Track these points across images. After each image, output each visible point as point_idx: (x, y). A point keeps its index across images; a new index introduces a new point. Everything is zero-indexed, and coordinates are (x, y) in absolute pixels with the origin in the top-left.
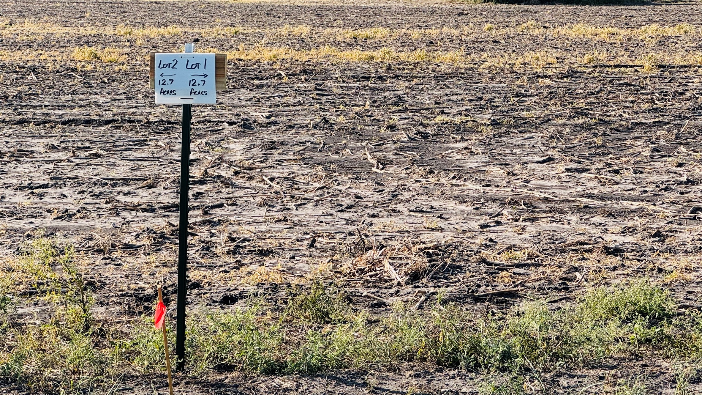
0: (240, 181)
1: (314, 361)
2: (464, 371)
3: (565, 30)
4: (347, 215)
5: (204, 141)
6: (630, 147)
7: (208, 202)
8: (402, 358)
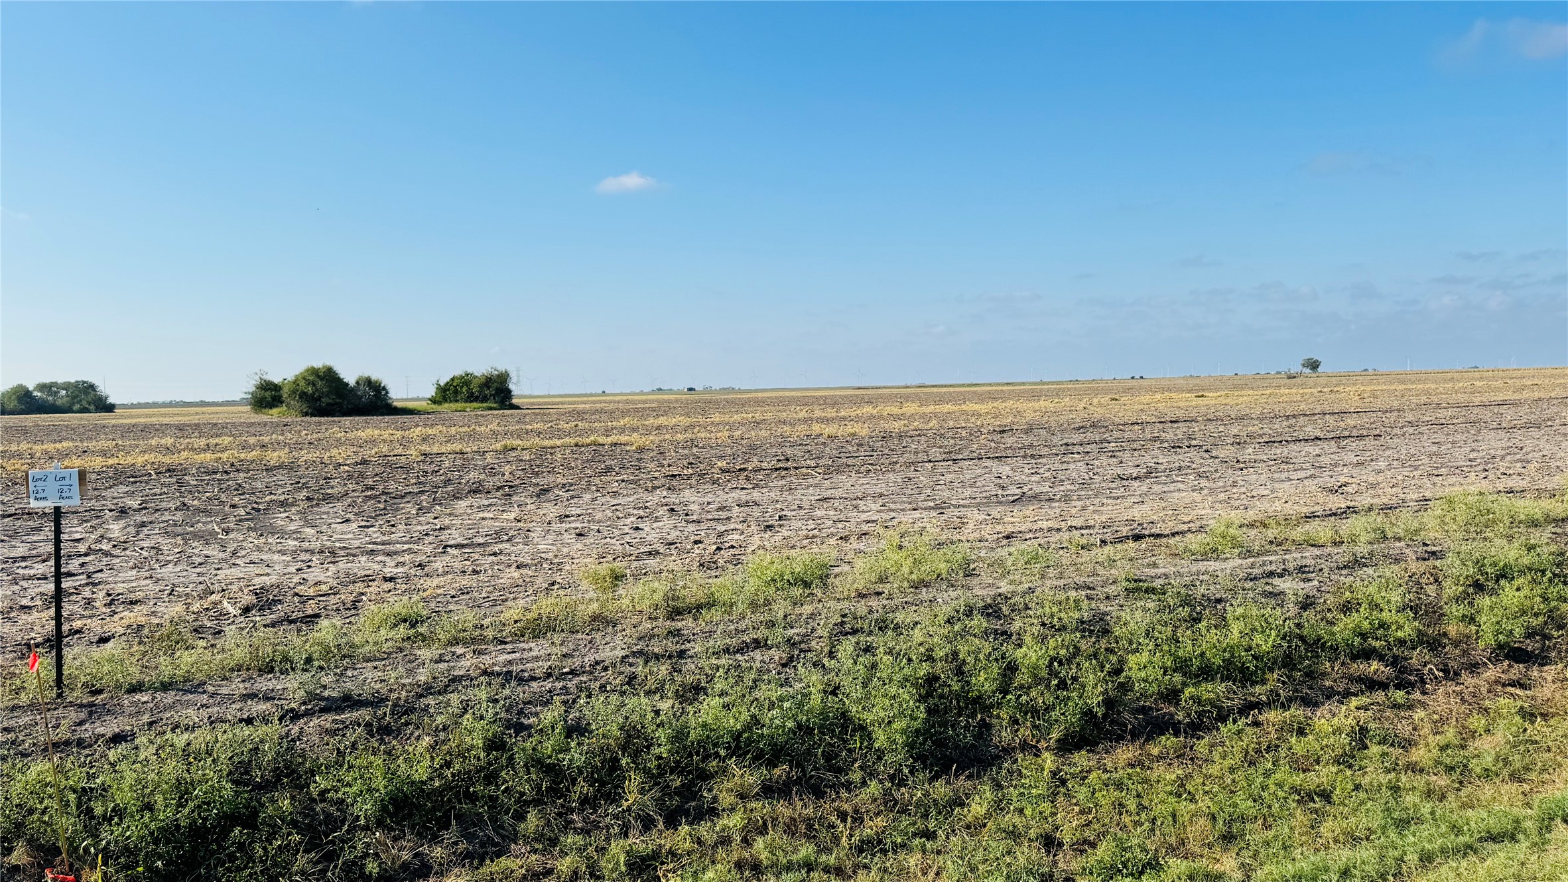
0: (117, 552)
1: (166, 679)
2: (278, 674)
3: (360, 433)
4: (198, 570)
5: (89, 525)
6: (403, 508)
7: (91, 569)
8: (232, 670)
